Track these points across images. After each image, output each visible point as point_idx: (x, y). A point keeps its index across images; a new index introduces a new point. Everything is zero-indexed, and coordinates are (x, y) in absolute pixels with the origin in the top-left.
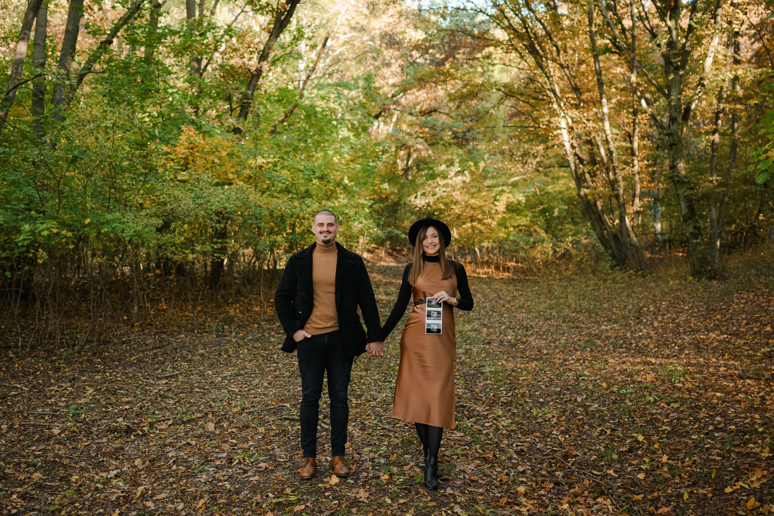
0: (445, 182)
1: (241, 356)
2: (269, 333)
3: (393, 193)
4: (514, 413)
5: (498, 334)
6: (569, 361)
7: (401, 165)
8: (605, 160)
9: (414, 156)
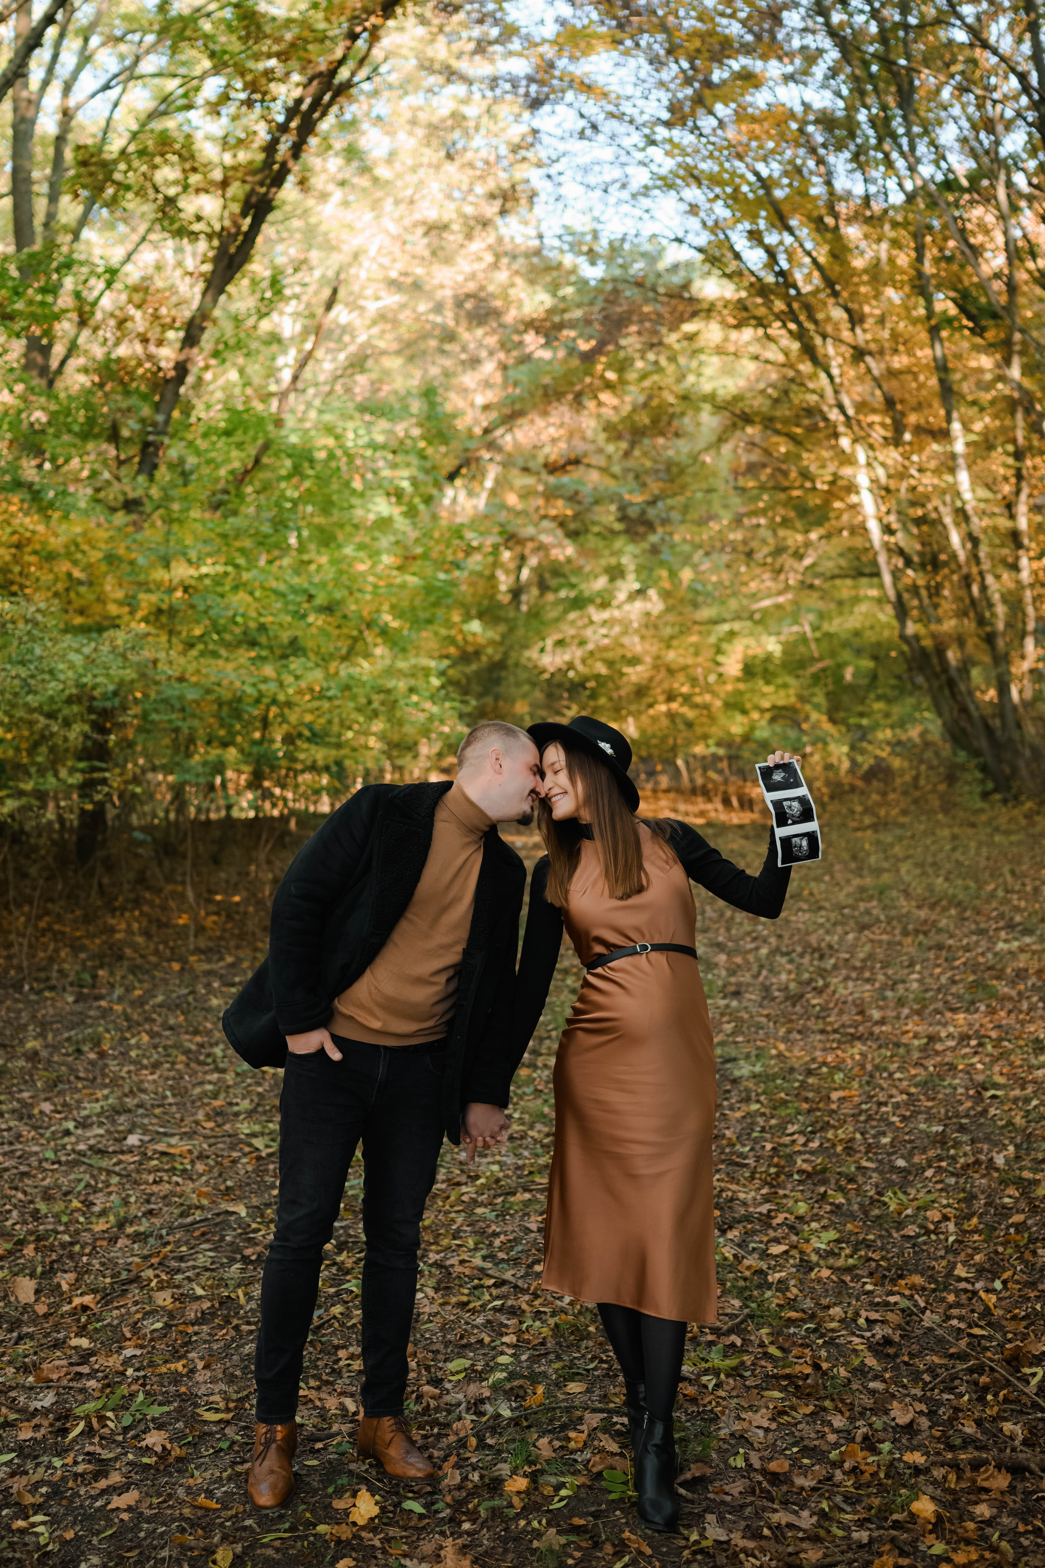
0: (606, 615)
1: (133, 1054)
2: (208, 985)
3: (492, 642)
4: (839, 1207)
5: (755, 969)
6: (941, 1040)
7: (504, 582)
8: (962, 556)
9: (533, 561)
